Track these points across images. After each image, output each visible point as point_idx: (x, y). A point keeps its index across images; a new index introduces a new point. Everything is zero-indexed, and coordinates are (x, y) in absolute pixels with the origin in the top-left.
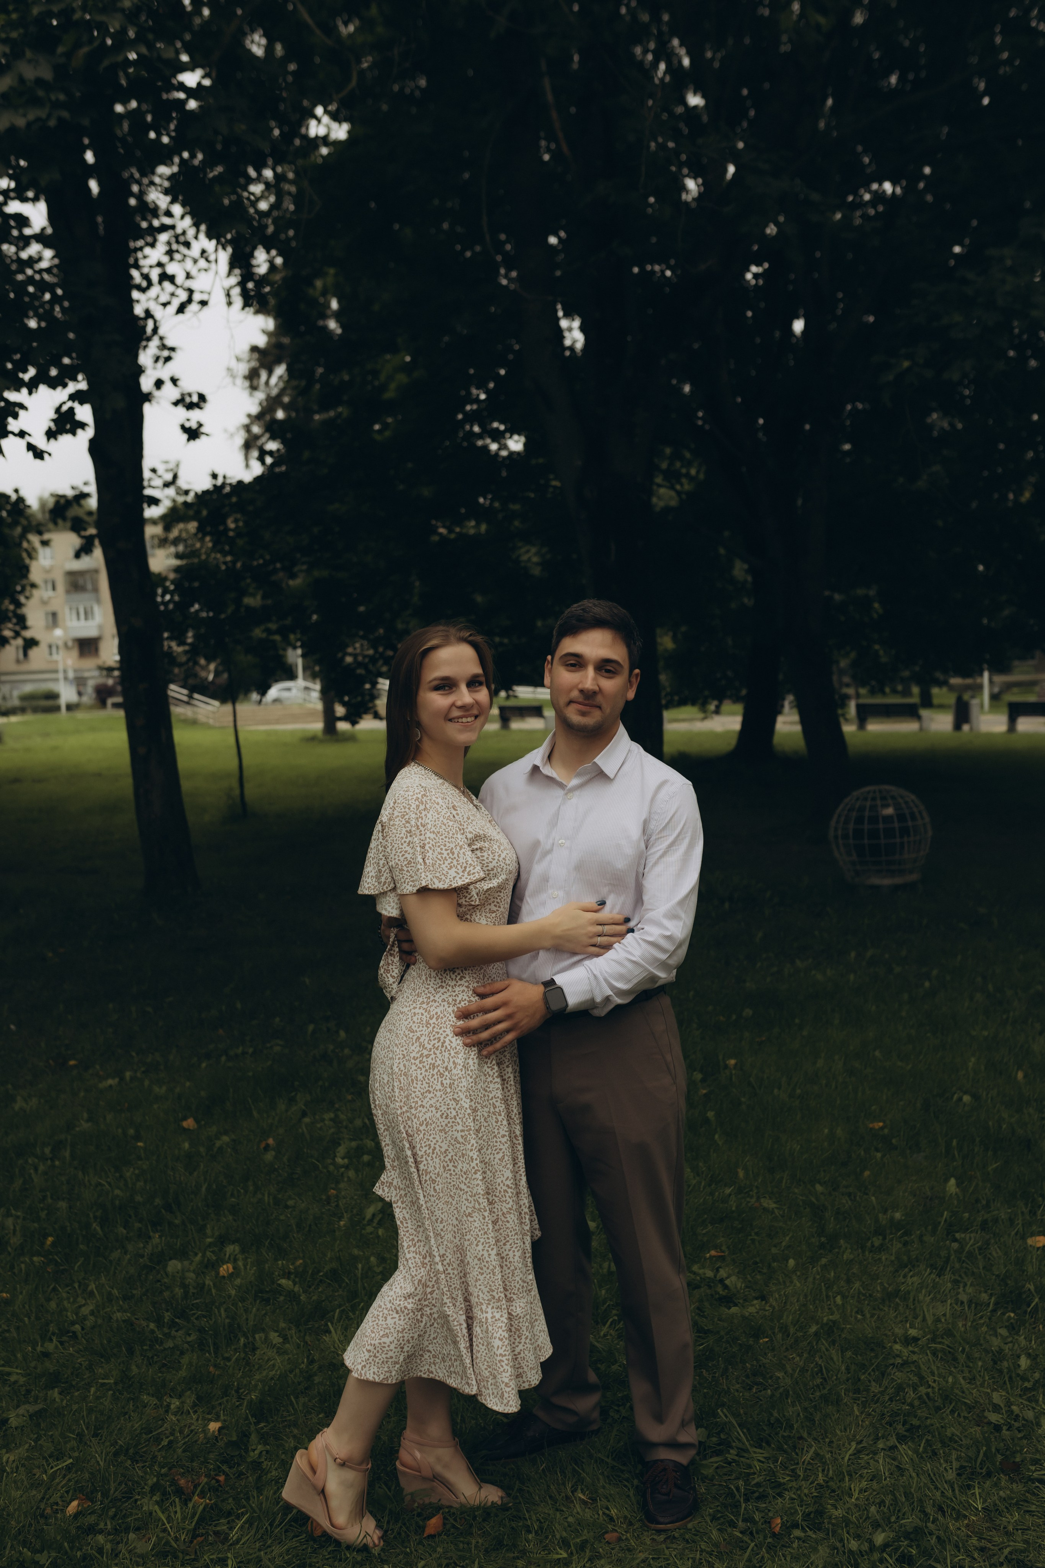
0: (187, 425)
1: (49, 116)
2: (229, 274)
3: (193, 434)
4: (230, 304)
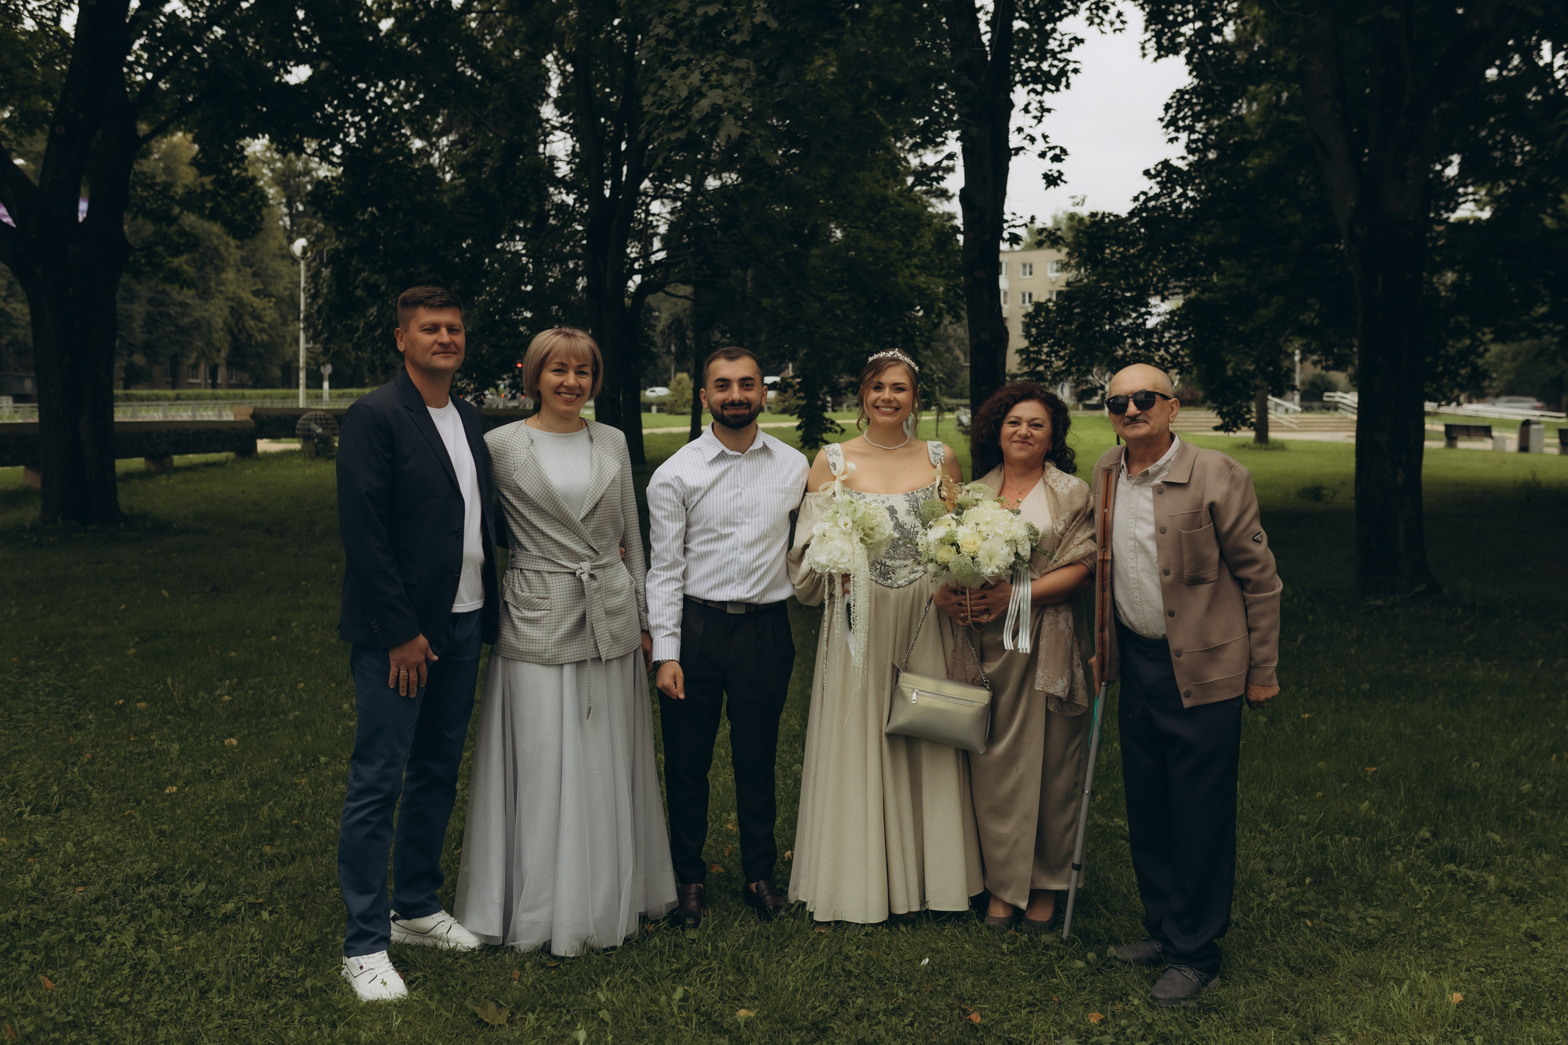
0: (1049, 174)
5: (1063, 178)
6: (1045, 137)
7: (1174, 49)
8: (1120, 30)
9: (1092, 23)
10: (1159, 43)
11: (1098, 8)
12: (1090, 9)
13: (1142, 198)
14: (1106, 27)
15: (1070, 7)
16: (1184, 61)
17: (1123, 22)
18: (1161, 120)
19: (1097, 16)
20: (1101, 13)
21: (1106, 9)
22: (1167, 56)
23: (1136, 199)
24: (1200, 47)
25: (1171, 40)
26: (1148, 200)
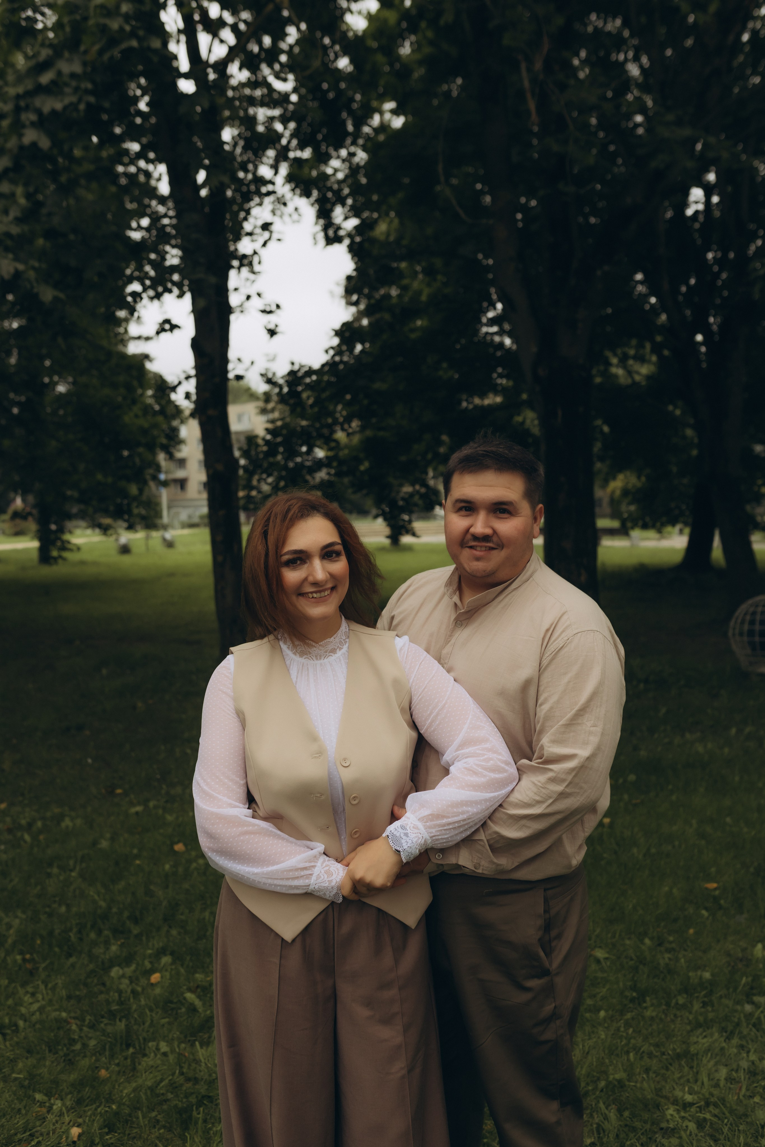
0: (268, 326)
1: (80, 101)
2: (316, 223)
3: (272, 332)
5: (279, 330)
6: (259, 295)
7: (338, 240)
9: (276, 213)
10: (326, 234)
11: (279, 203)
12: (272, 203)
13: (330, 352)
15: (257, 200)
16: (346, 249)
17: (299, 215)
19: (278, 208)
20: (281, 207)
21: (285, 204)
22: (333, 244)
23: (327, 351)
24: (359, 239)
25: (335, 233)
26: (335, 354)
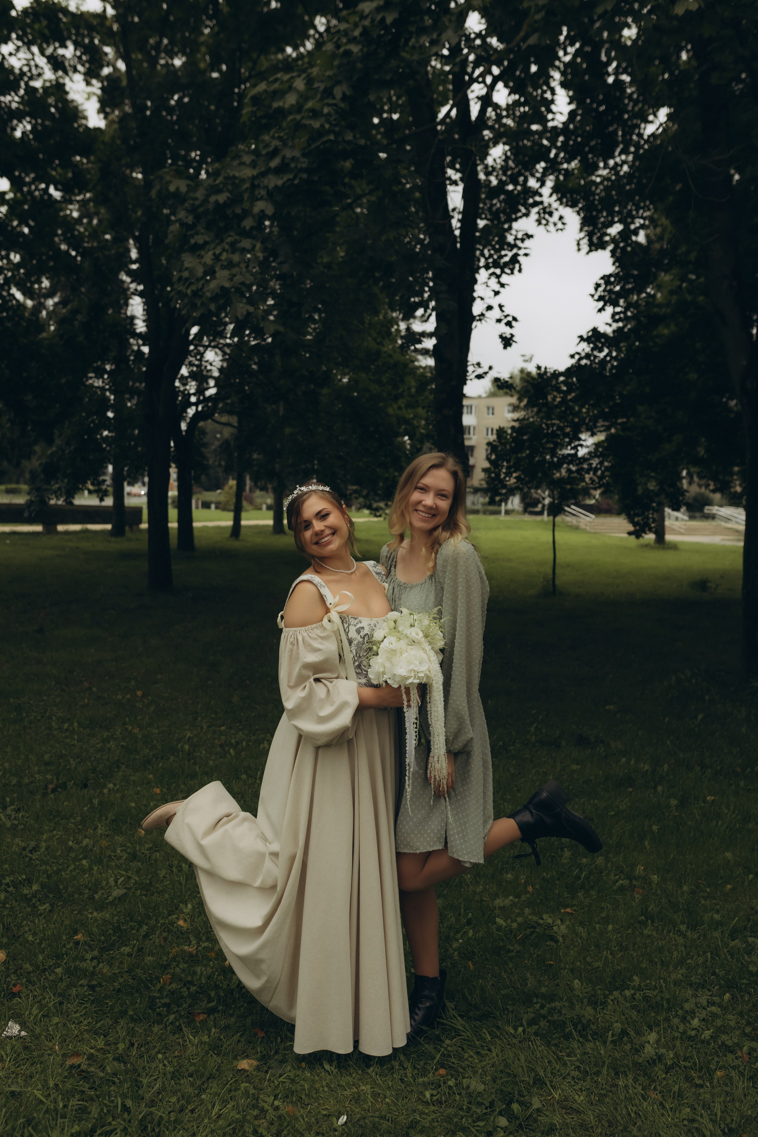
0: (504, 336)
2: (581, 230)
3: (507, 342)
4: (579, 250)
5: (514, 339)
6: (501, 306)
7: (602, 246)
8: (561, 230)
9: (540, 223)
10: (590, 241)
11: (545, 213)
12: (539, 213)
13: (577, 357)
14: (551, 227)
15: (523, 210)
16: (609, 254)
17: (564, 224)
18: (592, 296)
19: (544, 218)
20: (547, 216)
21: (551, 214)
22: (596, 250)
23: (572, 356)
24: (622, 245)
25: (600, 238)
26: (580, 359)
